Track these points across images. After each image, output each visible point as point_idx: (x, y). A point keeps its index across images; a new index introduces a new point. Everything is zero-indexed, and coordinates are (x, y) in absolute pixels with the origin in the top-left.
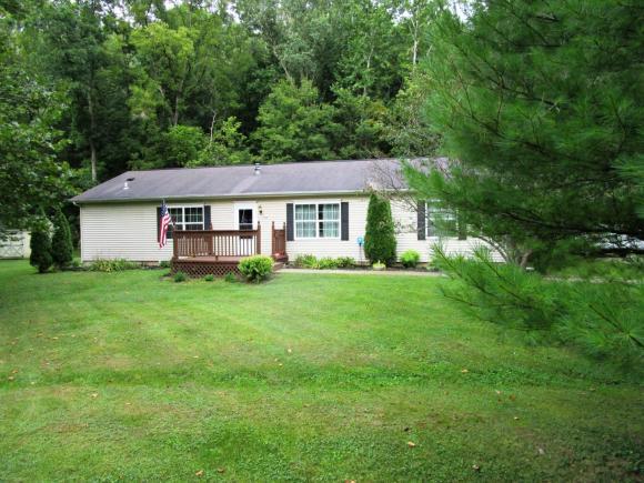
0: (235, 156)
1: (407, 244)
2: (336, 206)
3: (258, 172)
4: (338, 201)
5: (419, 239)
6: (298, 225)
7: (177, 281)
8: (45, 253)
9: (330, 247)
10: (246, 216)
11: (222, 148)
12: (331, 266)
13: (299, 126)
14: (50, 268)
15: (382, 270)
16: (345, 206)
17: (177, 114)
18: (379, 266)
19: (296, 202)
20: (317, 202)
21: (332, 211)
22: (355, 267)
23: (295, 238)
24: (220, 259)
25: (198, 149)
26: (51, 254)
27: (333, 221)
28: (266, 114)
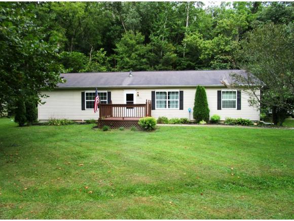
0: (103, 68)
1: (214, 112)
2: (177, 93)
3: (131, 75)
4: (178, 90)
5: (218, 109)
6: (157, 102)
7: (104, 131)
8: (23, 116)
9: (173, 113)
10: (130, 97)
11: (97, 64)
12: (179, 122)
13: (137, 54)
14: (26, 124)
15: (205, 124)
16: (182, 93)
17: (72, 46)
18: (203, 122)
19: (156, 91)
20: (167, 91)
21: (175, 95)
22: (190, 123)
23: (156, 108)
24: (125, 119)
25: (84, 64)
26: (26, 116)
27: (175, 100)
28: (120, 48)
